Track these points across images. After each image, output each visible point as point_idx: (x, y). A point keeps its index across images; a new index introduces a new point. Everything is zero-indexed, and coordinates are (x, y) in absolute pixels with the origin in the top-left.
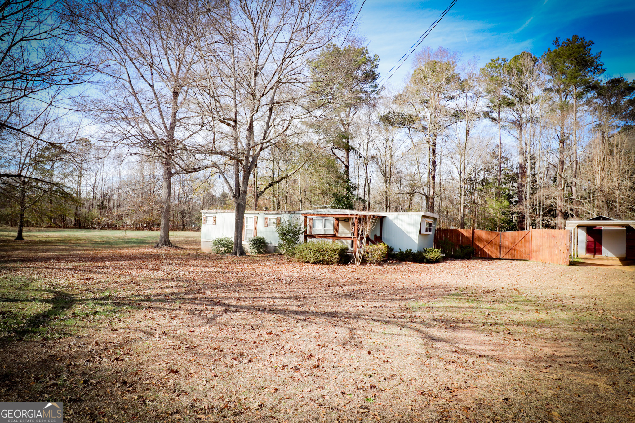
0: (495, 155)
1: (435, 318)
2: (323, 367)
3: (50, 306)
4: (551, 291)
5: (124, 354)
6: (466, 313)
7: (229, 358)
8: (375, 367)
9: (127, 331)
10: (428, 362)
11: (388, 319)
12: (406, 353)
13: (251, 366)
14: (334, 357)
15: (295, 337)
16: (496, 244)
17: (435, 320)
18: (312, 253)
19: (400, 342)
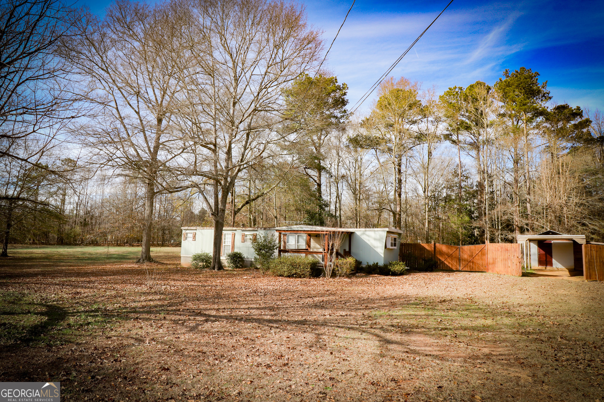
0: (456, 174)
1: (394, 324)
2: (291, 365)
3: (45, 319)
4: (501, 300)
5: (121, 357)
6: (421, 320)
7: (211, 359)
8: (336, 364)
9: (120, 338)
10: (381, 360)
11: (351, 326)
12: (363, 353)
13: (230, 365)
14: (301, 357)
15: (269, 342)
16: (456, 257)
17: (393, 326)
18: (285, 267)
19: (359, 344)
